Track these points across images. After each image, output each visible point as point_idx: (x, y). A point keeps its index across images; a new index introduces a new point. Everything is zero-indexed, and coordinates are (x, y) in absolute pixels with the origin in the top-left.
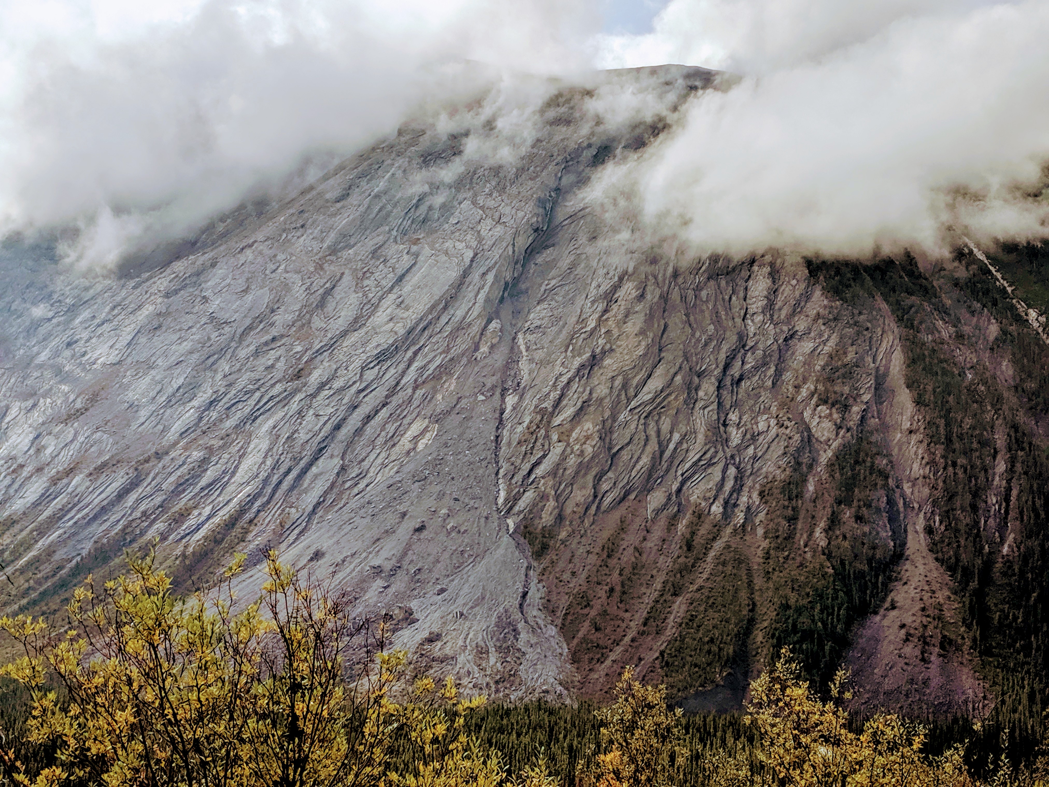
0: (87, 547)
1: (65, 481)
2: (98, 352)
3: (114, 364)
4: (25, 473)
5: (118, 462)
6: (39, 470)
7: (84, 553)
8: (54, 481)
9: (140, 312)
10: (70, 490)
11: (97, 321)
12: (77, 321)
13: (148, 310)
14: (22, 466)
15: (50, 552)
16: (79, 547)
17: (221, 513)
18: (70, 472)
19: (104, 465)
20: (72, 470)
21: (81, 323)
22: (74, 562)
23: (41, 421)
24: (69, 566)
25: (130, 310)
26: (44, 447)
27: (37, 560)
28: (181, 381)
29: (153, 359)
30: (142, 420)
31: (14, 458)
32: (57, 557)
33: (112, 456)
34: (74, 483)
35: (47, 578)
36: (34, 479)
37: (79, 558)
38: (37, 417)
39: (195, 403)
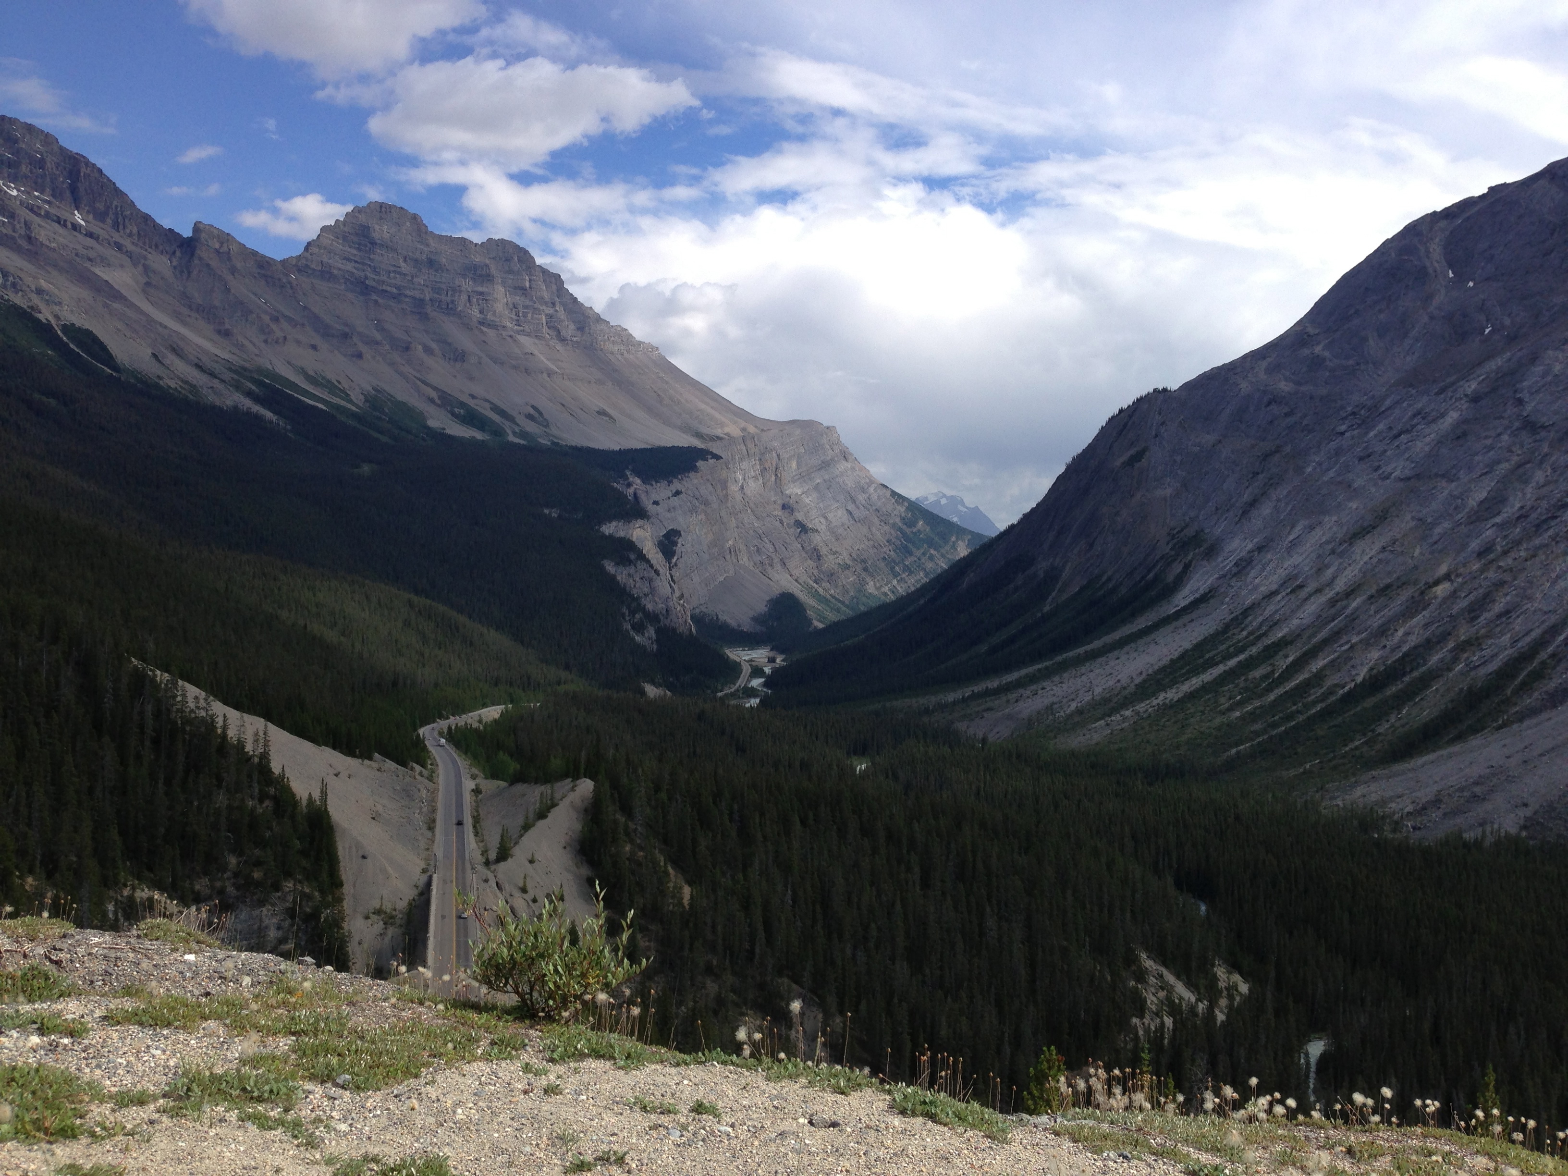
0: (1362, 674)
1: (1344, 603)
2: (1394, 465)
3: (1409, 479)
4: (1303, 594)
5: (1404, 584)
6: (1318, 591)
7: (1359, 679)
8: (1333, 602)
9: (1442, 420)
10: (1348, 611)
11: (1395, 432)
12: (1372, 434)
13: (1453, 416)
14: (1301, 587)
15: (1319, 677)
16: (1354, 673)
17: (1520, 645)
18: (1349, 594)
19: (1388, 587)
20: (1353, 591)
21: (1376, 436)
22: (1347, 689)
23: (1324, 540)
24: (1341, 692)
25: (1430, 418)
26: (1327, 567)
27: (1307, 685)
28: (1483, 495)
29: (1454, 471)
30: (1435, 538)
31: (1296, 577)
32: (1329, 683)
33: (1398, 578)
34: (1354, 604)
35: (1314, 703)
36: (1312, 599)
37: (1353, 684)
38: (1318, 536)
39: (1498, 520)
